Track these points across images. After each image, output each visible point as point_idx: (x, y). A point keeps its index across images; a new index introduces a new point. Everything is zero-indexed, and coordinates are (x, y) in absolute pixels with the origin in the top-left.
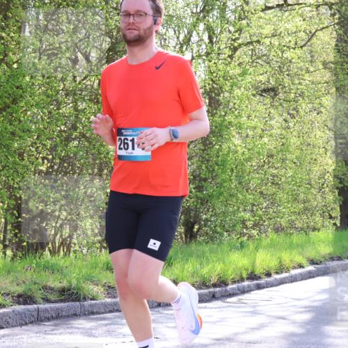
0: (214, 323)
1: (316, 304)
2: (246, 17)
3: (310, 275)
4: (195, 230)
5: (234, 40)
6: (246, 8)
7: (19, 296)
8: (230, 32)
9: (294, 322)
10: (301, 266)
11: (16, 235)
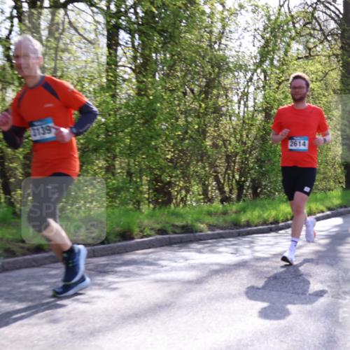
0: (272, 245)
1: (332, 234)
2: (286, 64)
3: (328, 217)
4: (258, 191)
5: (279, 78)
6: (286, 58)
7: (159, 230)
8: (276, 73)
9: (319, 245)
10: (322, 212)
11: (155, 196)
